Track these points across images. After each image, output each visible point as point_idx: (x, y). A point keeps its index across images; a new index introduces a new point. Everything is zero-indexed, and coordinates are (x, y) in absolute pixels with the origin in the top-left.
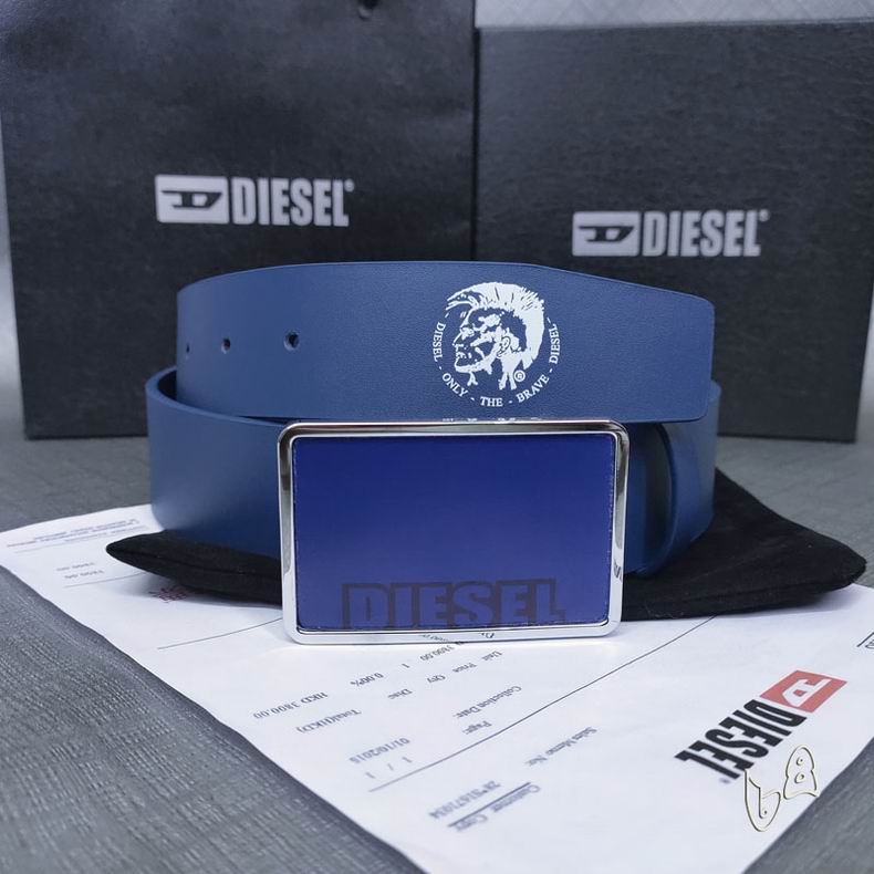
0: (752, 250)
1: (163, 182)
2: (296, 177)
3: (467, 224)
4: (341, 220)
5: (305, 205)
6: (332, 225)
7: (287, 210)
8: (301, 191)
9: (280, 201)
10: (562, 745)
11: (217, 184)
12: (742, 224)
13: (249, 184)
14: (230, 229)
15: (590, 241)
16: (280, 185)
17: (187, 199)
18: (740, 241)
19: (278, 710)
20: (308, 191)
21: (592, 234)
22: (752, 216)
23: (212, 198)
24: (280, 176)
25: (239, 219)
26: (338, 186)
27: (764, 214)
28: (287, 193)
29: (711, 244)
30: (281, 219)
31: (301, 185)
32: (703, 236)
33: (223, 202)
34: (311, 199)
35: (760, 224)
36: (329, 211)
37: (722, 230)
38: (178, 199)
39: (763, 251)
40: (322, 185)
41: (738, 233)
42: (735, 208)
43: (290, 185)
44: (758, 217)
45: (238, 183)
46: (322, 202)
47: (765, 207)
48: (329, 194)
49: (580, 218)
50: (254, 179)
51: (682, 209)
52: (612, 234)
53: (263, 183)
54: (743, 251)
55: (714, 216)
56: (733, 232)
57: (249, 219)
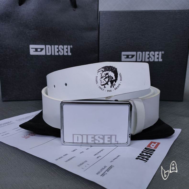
0: (161, 60)
1: (31, 46)
2: (60, 45)
3: (97, 55)
4: (70, 54)
6: (68, 55)
9: (56, 50)
10: (115, 159)
11: (43, 46)
12: (158, 54)
13: (50, 46)
15: (125, 58)
16: (56, 46)
17: (36, 50)
18: (158, 58)
19: (60, 158)
20: (62, 48)
21: (126, 57)
22: (160, 53)
23: (42, 49)
24: (56, 45)
25: (48, 54)
26: (69, 46)
27: (163, 52)
28: (58, 48)
29: (152, 59)
30: (57, 54)
31: (61, 46)
32: (150, 57)
33: (44, 50)
34: (63, 49)
35: (162, 54)
36: (67, 52)
37: (154, 56)
38: (34, 50)
39: (163, 60)
41: (157, 56)
42: (157, 51)
43: (58, 46)
44: (162, 53)
45: (47, 46)
46: (65, 50)
47: (163, 51)
48: (67, 48)
49: (123, 53)
50: (51, 45)
51: (145, 51)
52: (130, 57)
53: (53, 46)
54: (158, 60)
55: (152, 53)
56: (156, 56)
57: (50, 54)
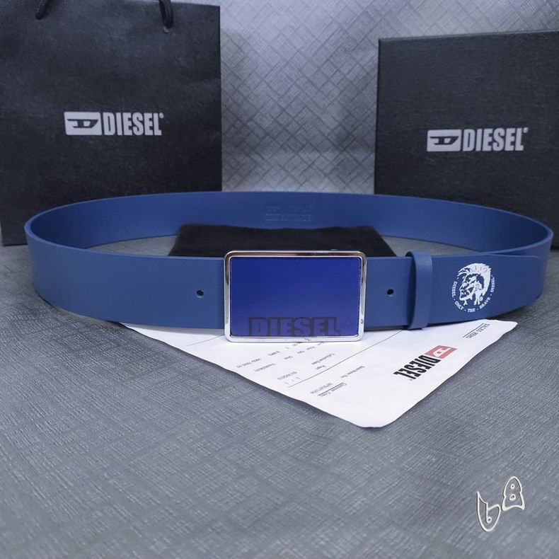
5: (140, 126)
7: (131, 128)
8: (138, 119)
14: (103, 138)
40: (148, 116)
